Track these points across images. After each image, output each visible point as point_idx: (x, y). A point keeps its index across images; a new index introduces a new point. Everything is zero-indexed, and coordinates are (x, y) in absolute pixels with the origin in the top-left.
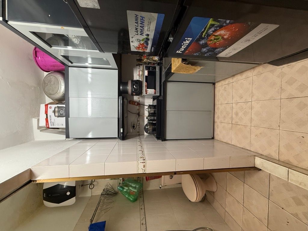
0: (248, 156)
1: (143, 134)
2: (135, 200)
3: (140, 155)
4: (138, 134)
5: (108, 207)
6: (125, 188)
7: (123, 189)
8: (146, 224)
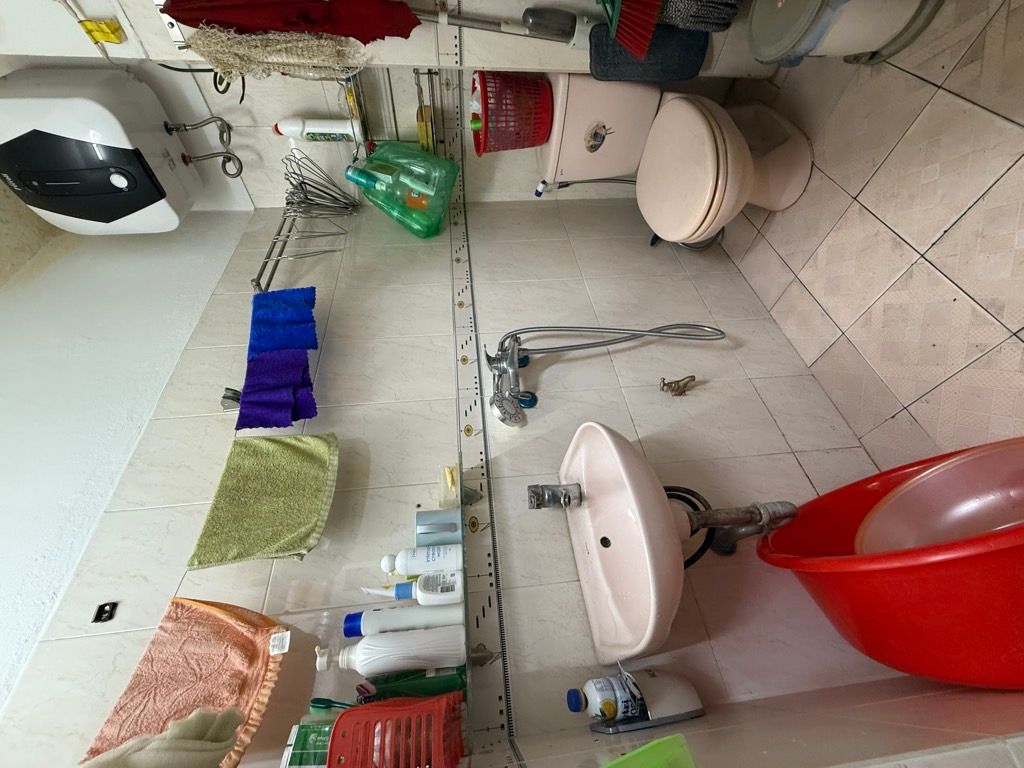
2: (432, 231)
7: (373, 179)
8: (473, 304)
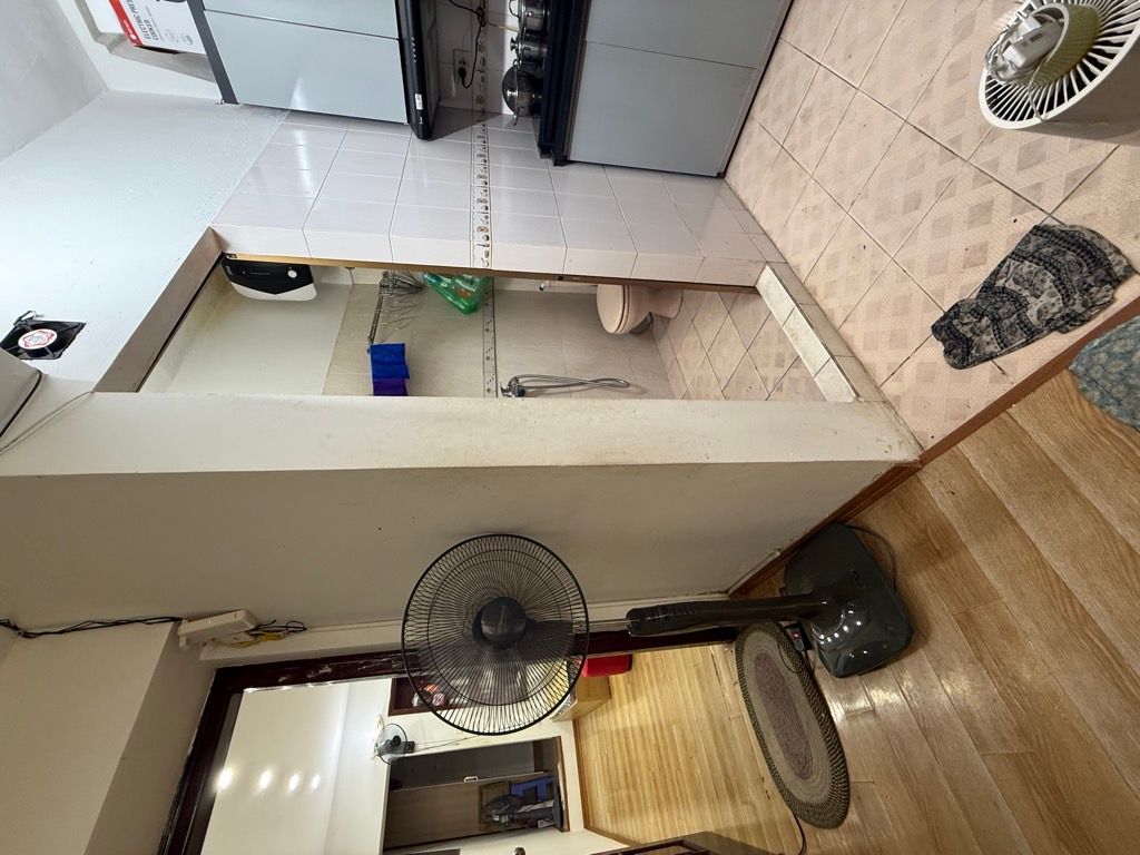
0: (751, 261)
1: (499, 113)
2: (472, 310)
3: (479, 222)
4: (478, 107)
5: (404, 316)
6: (445, 279)
7: (440, 280)
8: (495, 358)
